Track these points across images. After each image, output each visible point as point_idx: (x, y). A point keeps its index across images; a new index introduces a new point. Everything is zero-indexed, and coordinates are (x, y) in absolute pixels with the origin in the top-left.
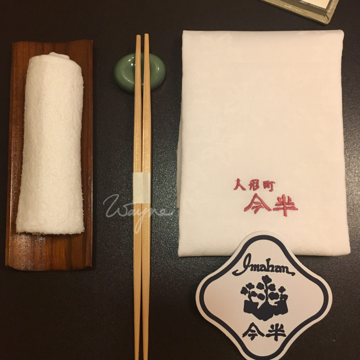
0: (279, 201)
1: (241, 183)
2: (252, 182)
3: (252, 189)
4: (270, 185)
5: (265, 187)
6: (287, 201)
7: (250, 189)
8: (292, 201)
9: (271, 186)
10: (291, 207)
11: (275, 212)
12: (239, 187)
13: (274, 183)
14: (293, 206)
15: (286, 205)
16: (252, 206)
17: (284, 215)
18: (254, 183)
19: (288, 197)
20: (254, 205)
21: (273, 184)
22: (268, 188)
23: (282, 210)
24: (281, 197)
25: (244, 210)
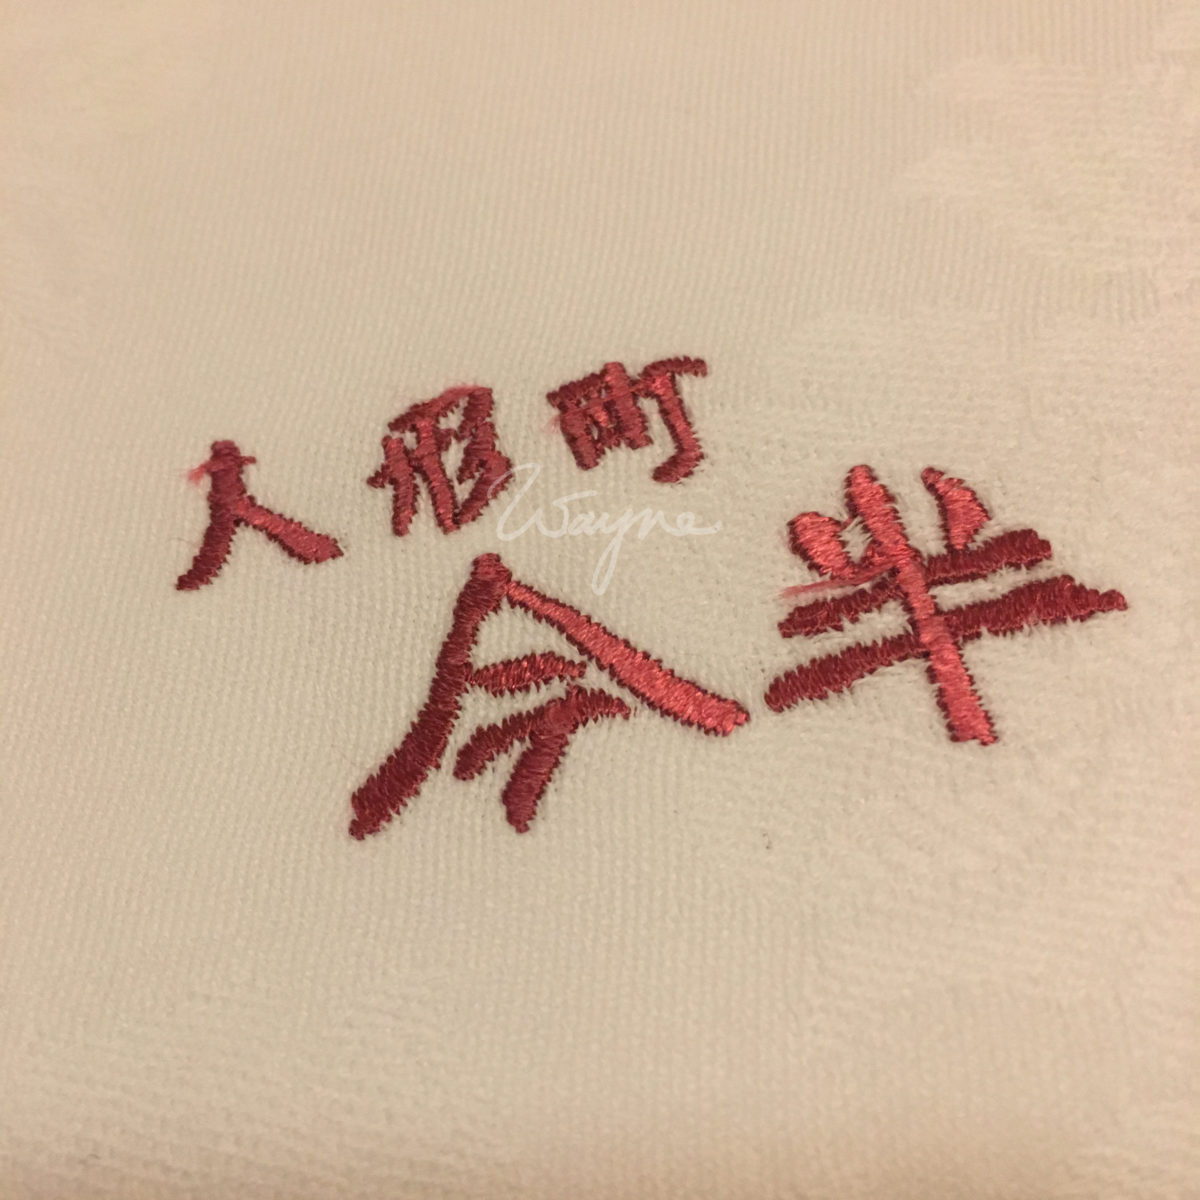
0: (813, 567)
1: (259, 483)
2: (410, 439)
3: (423, 521)
4: (649, 406)
5: (587, 452)
6: (924, 530)
7: (399, 527)
8: (1006, 518)
9: (664, 413)
10: (1017, 593)
11: (806, 714)
12: (249, 546)
13: (697, 367)
14: (1043, 573)
15: (929, 586)
16: (459, 736)
17: (957, 733)
18: (442, 441)
19: (931, 479)
20: (478, 710)
21: (687, 383)
22: (633, 445)
23: (898, 667)
24: (832, 506)
25: (346, 814)
